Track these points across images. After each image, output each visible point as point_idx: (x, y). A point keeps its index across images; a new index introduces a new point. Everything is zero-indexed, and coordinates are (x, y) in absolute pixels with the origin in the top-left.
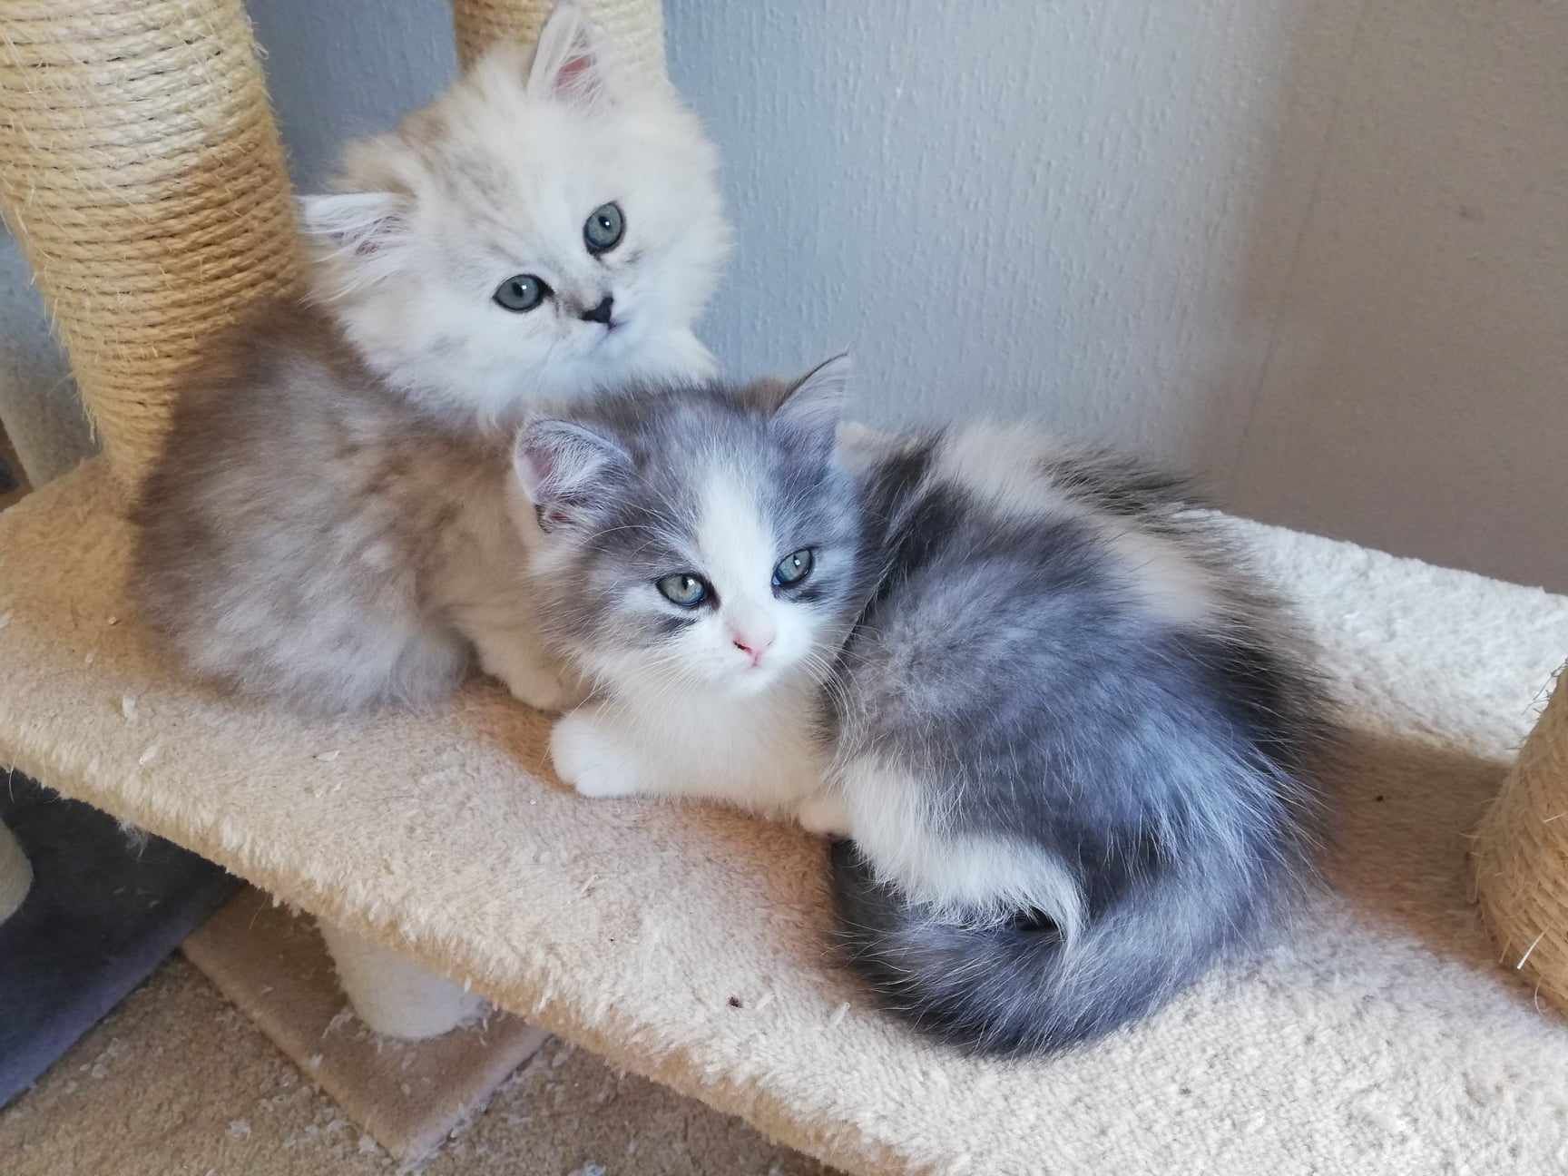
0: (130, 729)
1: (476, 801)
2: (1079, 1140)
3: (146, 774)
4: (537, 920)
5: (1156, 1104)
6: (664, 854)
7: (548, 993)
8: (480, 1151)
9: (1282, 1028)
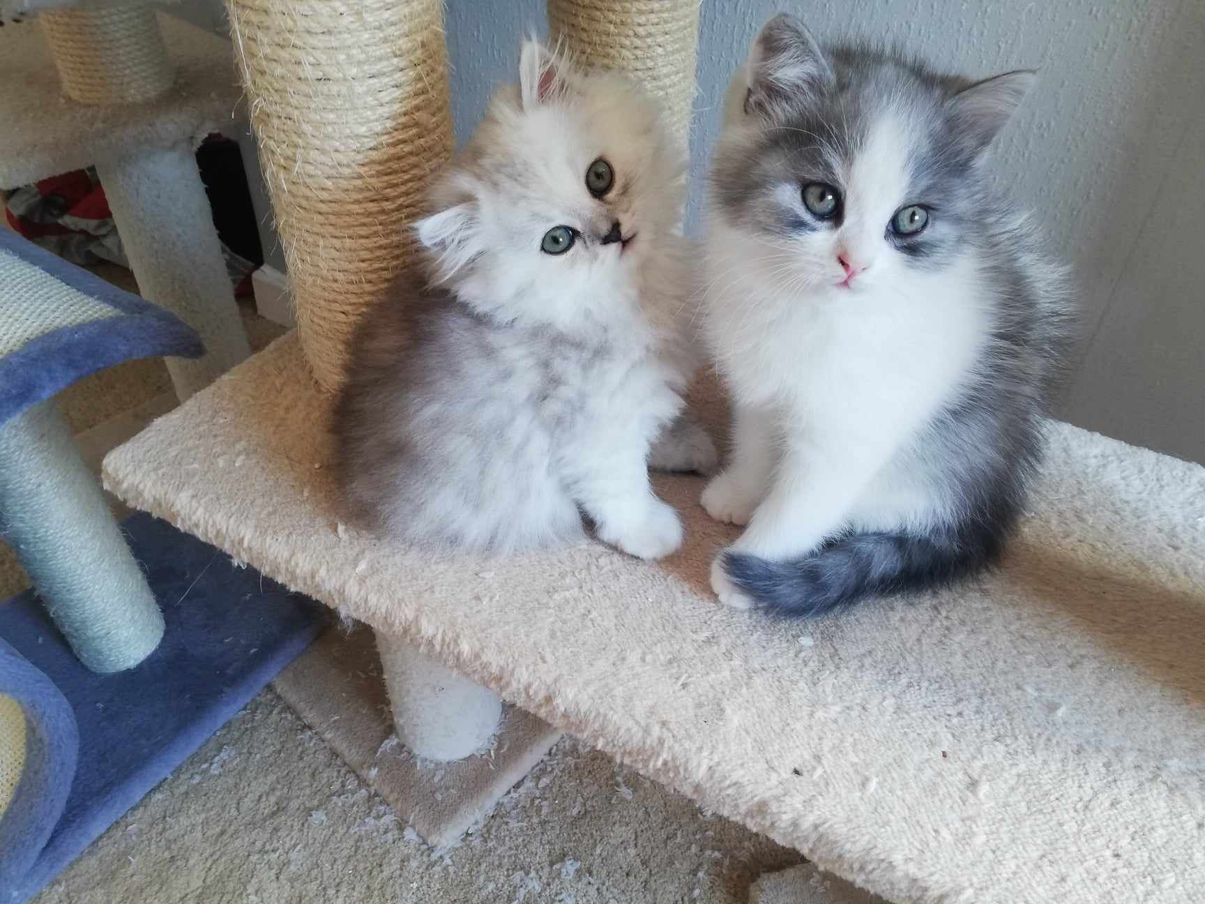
0: (345, 547)
1: (594, 614)
2: (1047, 883)
3: (362, 580)
4: (651, 703)
5: (1098, 862)
6: (732, 663)
7: (665, 755)
8: (490, 844)
9: (1181, 816)
